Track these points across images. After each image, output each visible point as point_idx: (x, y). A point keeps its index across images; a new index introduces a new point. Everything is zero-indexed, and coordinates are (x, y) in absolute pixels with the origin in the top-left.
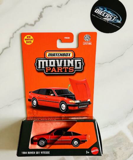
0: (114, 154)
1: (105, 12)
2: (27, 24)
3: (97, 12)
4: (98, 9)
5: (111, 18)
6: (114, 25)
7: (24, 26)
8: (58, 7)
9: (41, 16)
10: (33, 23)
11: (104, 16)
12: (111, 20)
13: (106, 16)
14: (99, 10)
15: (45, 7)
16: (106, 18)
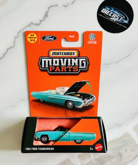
0: (119, 155)
1: (111, 12)
2: (32, 23)
3: (103, 12)
4: (105, 8)
5: (118, 18)
6: (121, 25)
7: (29, 25)
8: (64, 6)
9: (46, 15)
10: (38, 23)
11: (111, 16)
12: (118, 20)
13: (112, 16)
14: (106, 10)
15: (51, 6)
16: (113, 17)
